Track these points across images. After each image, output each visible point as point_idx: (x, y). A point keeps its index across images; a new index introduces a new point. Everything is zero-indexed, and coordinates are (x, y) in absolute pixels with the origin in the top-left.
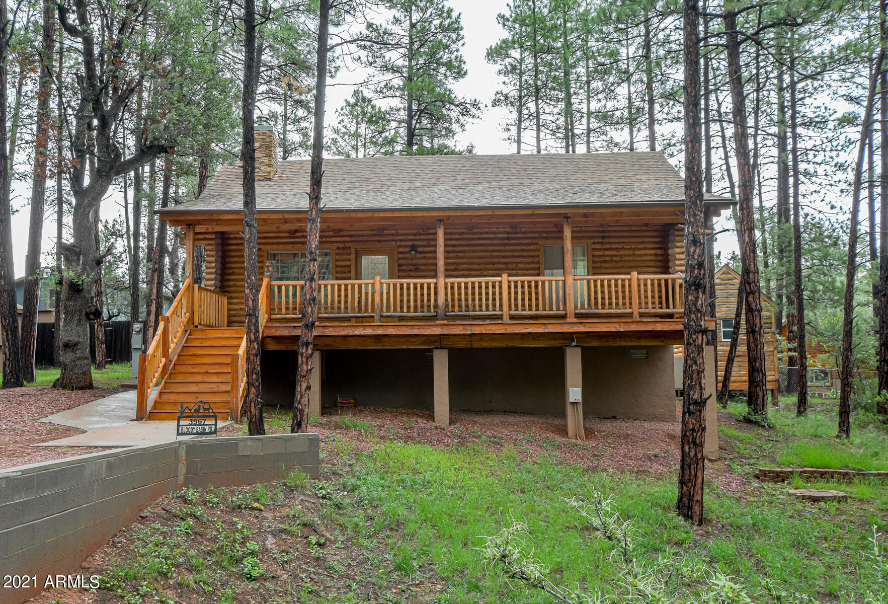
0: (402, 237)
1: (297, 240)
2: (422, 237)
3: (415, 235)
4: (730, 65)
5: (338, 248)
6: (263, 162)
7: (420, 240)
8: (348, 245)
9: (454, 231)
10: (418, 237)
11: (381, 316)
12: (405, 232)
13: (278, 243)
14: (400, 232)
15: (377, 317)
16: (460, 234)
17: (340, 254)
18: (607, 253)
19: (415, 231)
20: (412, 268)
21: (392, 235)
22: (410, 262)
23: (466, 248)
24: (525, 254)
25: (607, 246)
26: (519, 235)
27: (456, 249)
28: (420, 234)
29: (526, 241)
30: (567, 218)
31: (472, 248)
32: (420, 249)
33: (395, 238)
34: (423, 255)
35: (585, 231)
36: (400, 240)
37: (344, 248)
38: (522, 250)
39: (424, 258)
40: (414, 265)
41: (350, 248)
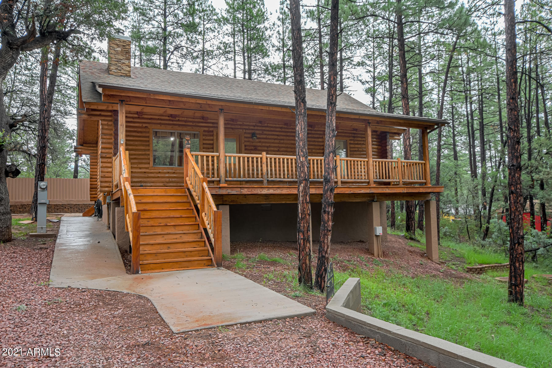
0: (247, 127)
1: (175, 123)
2: (259, 128)
3: (254, 126)
4: (400, 50)
5: (204, 131)
6: (124, 63)
7: (257, 130)
8: (211, 129)
9: (277, 126)
10: (256, 128)
11: (268, 181)
12: (248, 124)
13: (160, 124)
14: (245, 123)
15: (265, 182)
16: (281, 128)
17: (206, 135)
18: (357, 146)
19: (254, 124)
20: (253, 148)
21: (240, 125)
22: (252, 144)
23: (285, 138)
24: (316, 143)
25: (356, 142)
26: (313, 132)
27: (279, 138)
28: (258, 126)
29: (317, 136)
30: (369, 123)
31: (288, 138)
32: (258, 136)
33: (242, 127)
34: (260, 140)
35: (346, 133)
36: (245, 129)
37: (209, 131)
38: (314, 141)
39: (260, 142)
40: (254, 146)
41: (213, 131)
